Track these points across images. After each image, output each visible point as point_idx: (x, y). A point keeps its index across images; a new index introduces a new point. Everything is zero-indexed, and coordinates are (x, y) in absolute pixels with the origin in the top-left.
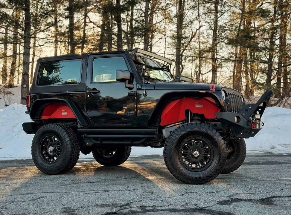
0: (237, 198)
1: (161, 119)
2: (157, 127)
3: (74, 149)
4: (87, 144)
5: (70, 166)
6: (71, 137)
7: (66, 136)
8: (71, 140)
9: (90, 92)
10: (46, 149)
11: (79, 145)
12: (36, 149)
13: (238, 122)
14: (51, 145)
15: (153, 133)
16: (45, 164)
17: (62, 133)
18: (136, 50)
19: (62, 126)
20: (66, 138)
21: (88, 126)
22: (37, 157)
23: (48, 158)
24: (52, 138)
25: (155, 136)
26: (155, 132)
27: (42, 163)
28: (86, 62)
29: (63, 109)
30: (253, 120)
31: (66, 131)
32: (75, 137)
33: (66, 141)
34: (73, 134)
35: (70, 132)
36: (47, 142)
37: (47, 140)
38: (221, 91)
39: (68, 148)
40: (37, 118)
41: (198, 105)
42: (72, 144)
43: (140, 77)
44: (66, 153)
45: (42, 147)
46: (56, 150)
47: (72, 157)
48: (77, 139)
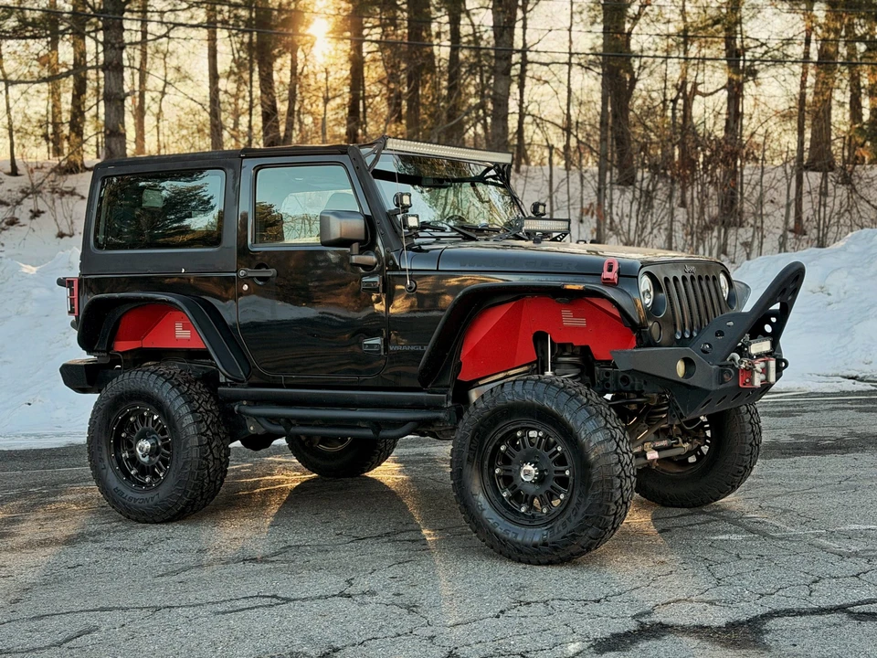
0: (660, 623)
1: (461, 363)
2: (448, 387)
3: (210, 447)
4: (252, 428)
5: (202, 499)
6: (201, 412)
7: (184, 410)
8: (198, 422)
9: (249, 275)
10: (131, 446)
11: (224, 433)
12: (100, 445)
13: (688, 374)
14: (144, 436)
15: (436, 406)
16: (128, 493)
17: (171, 402)
18: (382, 145)
19: (171, 378)
20: (184, 416)
21: (248, 380)
22: (105, 471)
23: (137, 474)
24: (145, 414)
25: (442, 415)
26: (442, 401)
27: (121, 487)
28: (235, 178)
29: (178, 320)
30: (741, 362)
31: (182, 394)
32: (211, 411)
33: (184, 426)
34: (207, 402)
35: (196, 397)
36: (132, 424)
37: (131, 419)
38: (637, 277)
39: (192, 447)
40: (100, 349)
41: (569, 319)
42: (202, 434)
43: (396, 232)
44: (185, 463)
45: (118, 440)
46: (158, 448)
47: (204, 474)
48: (218, 418)
